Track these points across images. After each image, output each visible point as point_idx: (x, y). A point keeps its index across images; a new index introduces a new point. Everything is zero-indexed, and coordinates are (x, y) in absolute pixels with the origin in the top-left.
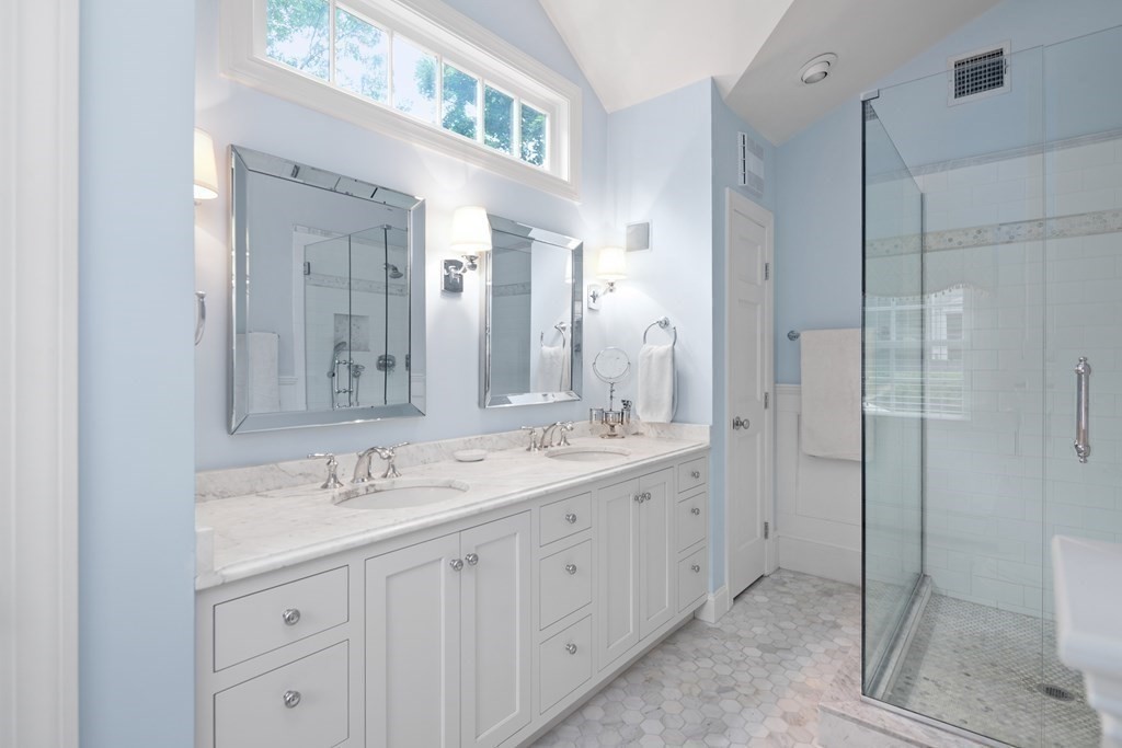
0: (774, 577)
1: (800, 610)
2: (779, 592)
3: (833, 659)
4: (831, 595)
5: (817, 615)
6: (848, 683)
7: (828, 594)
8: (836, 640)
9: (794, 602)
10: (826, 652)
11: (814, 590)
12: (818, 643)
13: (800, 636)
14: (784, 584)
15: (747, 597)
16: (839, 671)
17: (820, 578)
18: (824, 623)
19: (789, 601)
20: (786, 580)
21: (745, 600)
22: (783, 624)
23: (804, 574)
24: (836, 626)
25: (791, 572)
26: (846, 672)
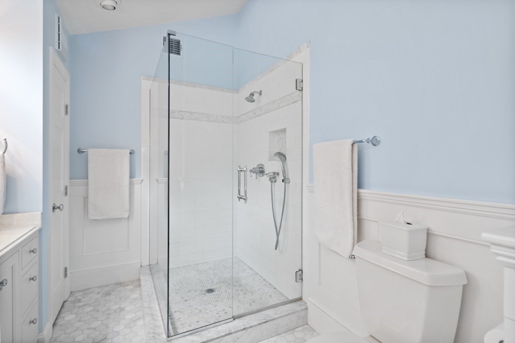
0: (71, 299)
1: (98, 311)
2: (80, 307)
3: (131, 328)
4: (110, 294)
5: (109, 309)
6: (156, 336)
7: (108, 294)
8: (126, 317)
9: (92, 308)
10: (125, 327)
11: (99, 296)
12: (119, 324)
13: (107, 326)
14: (79, 301)
15: (60, 321)
16: (149, 333)
17: (99, 287)
18: (115, 311)
19: (89, 309)
20: (79, 297)
21: (60, 323)
22: (93, 325)
23: (89, 289)
24: (122, 309)
25: (80, 291)
26: (152, 331)
